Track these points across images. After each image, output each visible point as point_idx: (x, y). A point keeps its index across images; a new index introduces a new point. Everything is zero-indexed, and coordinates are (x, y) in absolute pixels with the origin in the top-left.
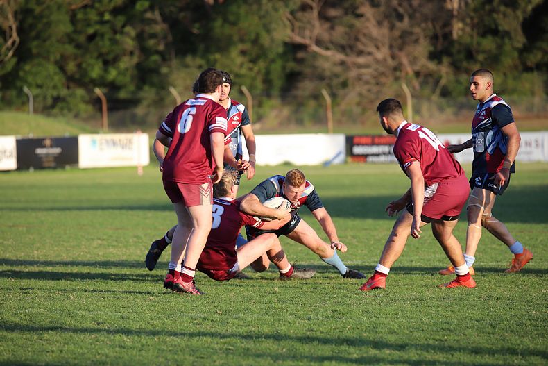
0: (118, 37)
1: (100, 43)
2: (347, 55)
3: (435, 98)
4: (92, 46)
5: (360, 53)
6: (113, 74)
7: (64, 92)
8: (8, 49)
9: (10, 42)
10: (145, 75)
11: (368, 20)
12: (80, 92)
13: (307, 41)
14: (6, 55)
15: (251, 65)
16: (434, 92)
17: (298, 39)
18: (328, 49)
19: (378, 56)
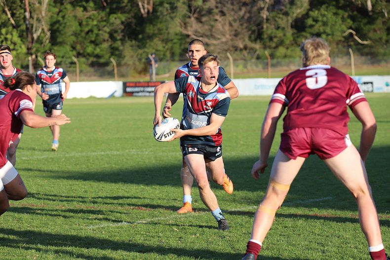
0: (101, 32)
1: (91, 36)
2: (209, 39)
3: (254, 60)
4: (87, 37)
6: (98, 51)
7: (75, 60)
8: (47, 39)
10: (114, 51)
12: (83, 60)
13: (190, 33)
14: (45, 42)
15: (164, 45)
16: (252, 58)
17: (185, 32)
19: (224, 40)
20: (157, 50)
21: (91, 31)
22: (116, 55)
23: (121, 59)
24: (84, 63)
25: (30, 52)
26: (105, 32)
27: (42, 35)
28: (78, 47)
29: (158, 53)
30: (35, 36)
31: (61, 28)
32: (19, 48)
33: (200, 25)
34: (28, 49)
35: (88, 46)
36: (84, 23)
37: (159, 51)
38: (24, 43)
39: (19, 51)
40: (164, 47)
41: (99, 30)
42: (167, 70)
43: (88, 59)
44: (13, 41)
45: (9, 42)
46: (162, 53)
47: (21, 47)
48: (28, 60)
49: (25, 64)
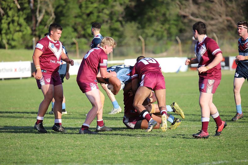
0: (101, 14)
1: (92, 17)
2: (206, 20)
5: (212, 19)
8: (50, 21)
9: (51, 18)
11: (216, 3)
12: (83, 40)
13: (187, 14)
15: (161, 26)
17: (183, 13)
18: (197, 17)
19: (221, 20)
20: (155, 31)
21: (91, 13)
22: (116, 36)
23: (121, 39)
24: (86, 44)
25: (34, 33)
26: (106, 14)
27: (46, 17)
28: (80, 28)
29: (156, 33)
30: (40, 19)
31: (65, 11)
32: (24, 29)
33: (196, 6)
34: (33, 30)
35: (88, 28)
36: (84, 5)
37: (158, 31)
38: (29, 25)
39: (24, 33)
40: (162, 28)
41: (99, 12)
42: (164, 50)
43: (89, 40)
44: (20, 22)
45: (16, 24)
46: (160, 33)
47: (26, 28)
48: (33, 41)
49: (30, 45)
